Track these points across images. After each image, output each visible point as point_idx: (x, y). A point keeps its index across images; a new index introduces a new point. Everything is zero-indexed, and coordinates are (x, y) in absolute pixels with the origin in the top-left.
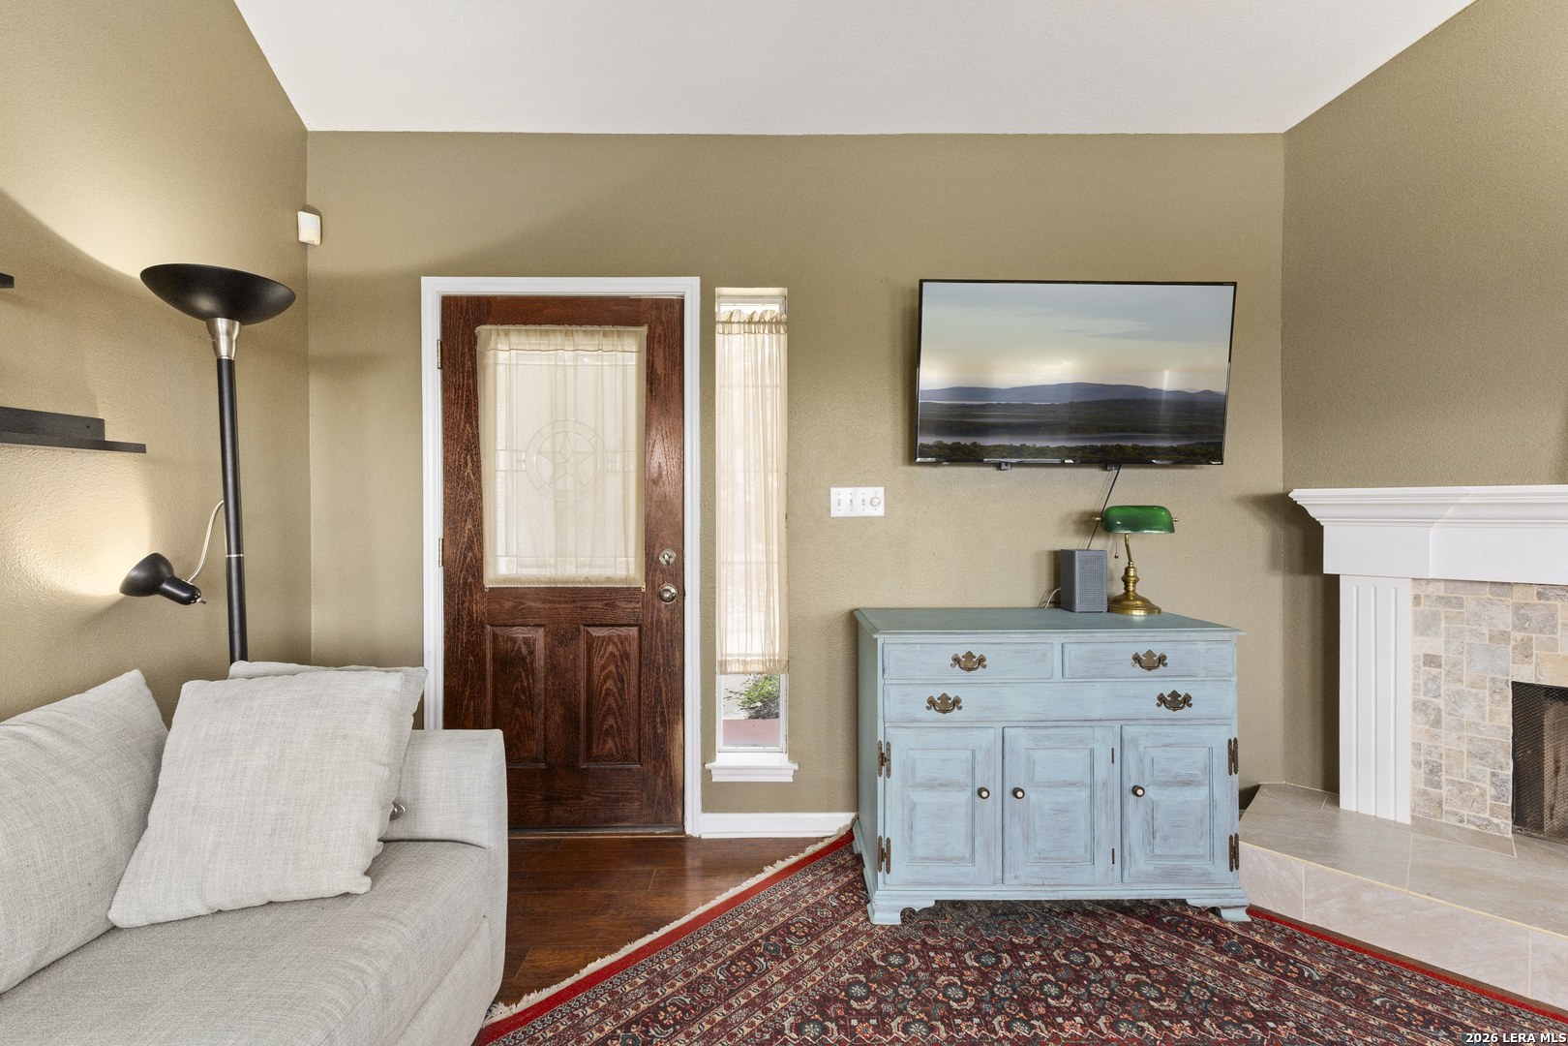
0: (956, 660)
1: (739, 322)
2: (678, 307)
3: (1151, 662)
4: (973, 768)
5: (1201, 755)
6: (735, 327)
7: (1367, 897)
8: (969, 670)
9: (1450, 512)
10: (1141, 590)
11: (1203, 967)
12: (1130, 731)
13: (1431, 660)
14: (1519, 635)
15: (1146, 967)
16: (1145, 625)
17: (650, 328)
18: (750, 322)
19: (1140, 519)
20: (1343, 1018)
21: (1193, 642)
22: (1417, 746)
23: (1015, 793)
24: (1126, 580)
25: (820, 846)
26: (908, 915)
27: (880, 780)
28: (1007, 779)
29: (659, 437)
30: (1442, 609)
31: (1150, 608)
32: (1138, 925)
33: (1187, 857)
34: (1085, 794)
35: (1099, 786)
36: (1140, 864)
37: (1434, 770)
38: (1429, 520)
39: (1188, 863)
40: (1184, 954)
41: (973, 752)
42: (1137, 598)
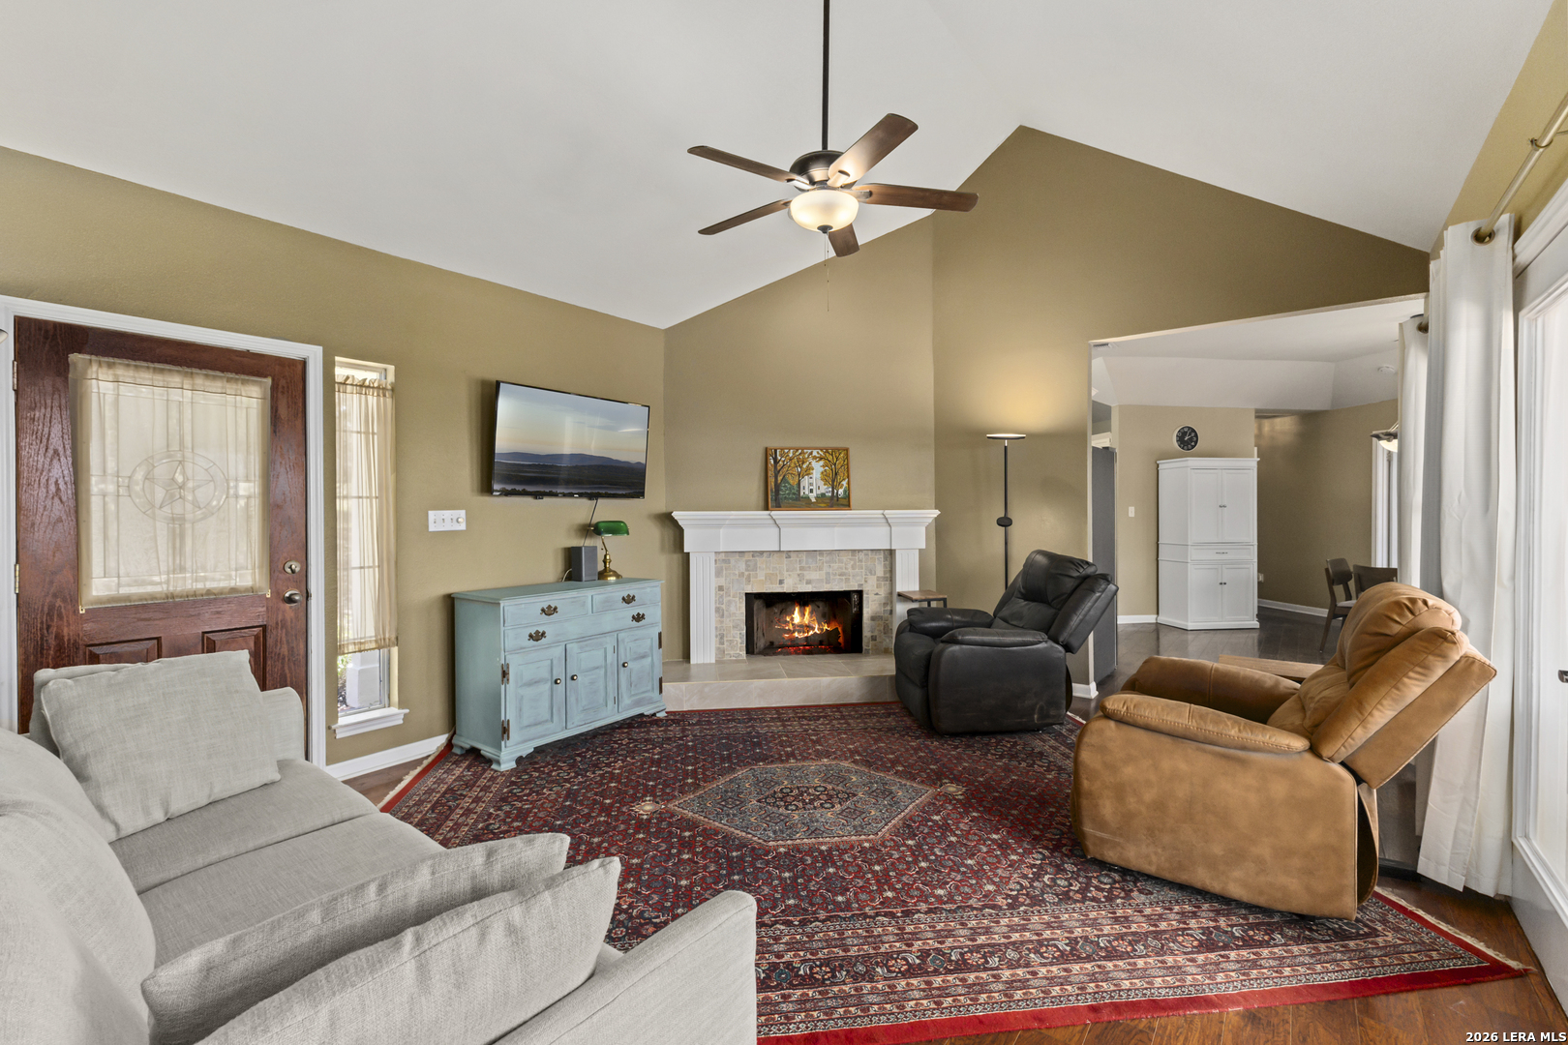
0: (543, 610)
1: (352, 385)
2: (300, 367)
3: (628, 600)
4: (552, 669)
5: (649, 641)
6: (349, 388)
7: (706, 690)
8: (549, 615)
9: (727, 522)
10: (612, 566)
11: (656, 733)
12: (622, 635)
13: (721, 588)
14: (746, 573)
15: (636, 740)
16: (616, 583)
17: (273, 380)
18: (362, 386)
19: (616, 528)
20: (705, 729)
21: (643, 588)
22: (716, 628)
23: (572, 678)
24: (605, 562)
25: (430, 760)
26: (519, 760)
27: (503, 687)
28: (568, 671)
29: (283, 470)
30: (724, 565)
31: (618, 576)
32: (626, 730)
33: (644, 692)
34: (602, 672)
35: (609, 666)
36: (626, 701)
37: (722, 637)
38: (719, 526)
39: (644, 695)
40: (648, 732)
41: (552, 660)
42: (611, 571)
